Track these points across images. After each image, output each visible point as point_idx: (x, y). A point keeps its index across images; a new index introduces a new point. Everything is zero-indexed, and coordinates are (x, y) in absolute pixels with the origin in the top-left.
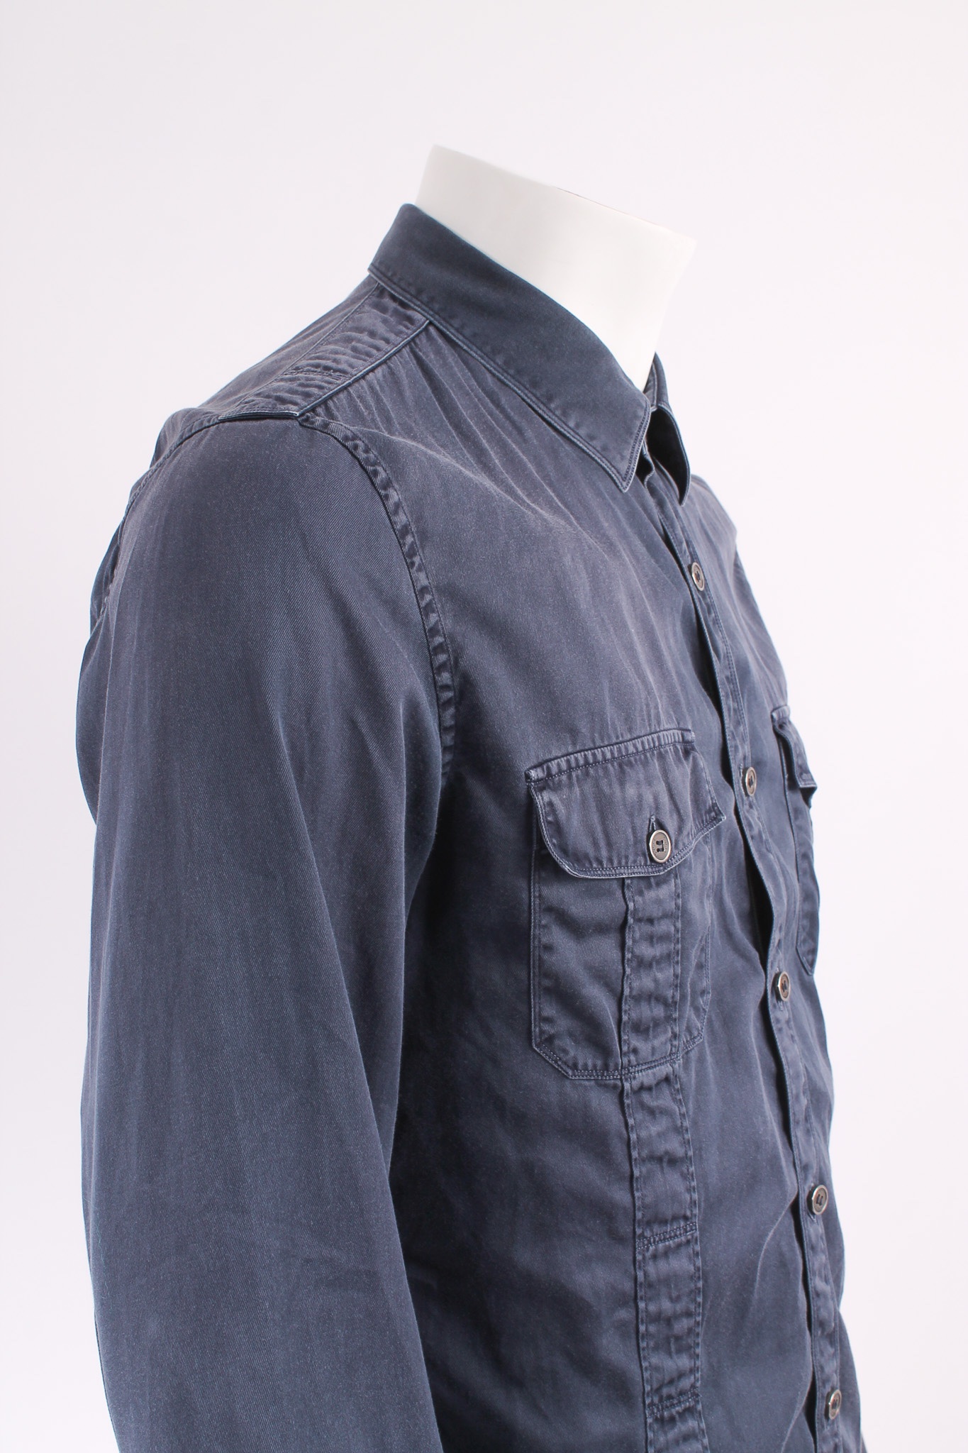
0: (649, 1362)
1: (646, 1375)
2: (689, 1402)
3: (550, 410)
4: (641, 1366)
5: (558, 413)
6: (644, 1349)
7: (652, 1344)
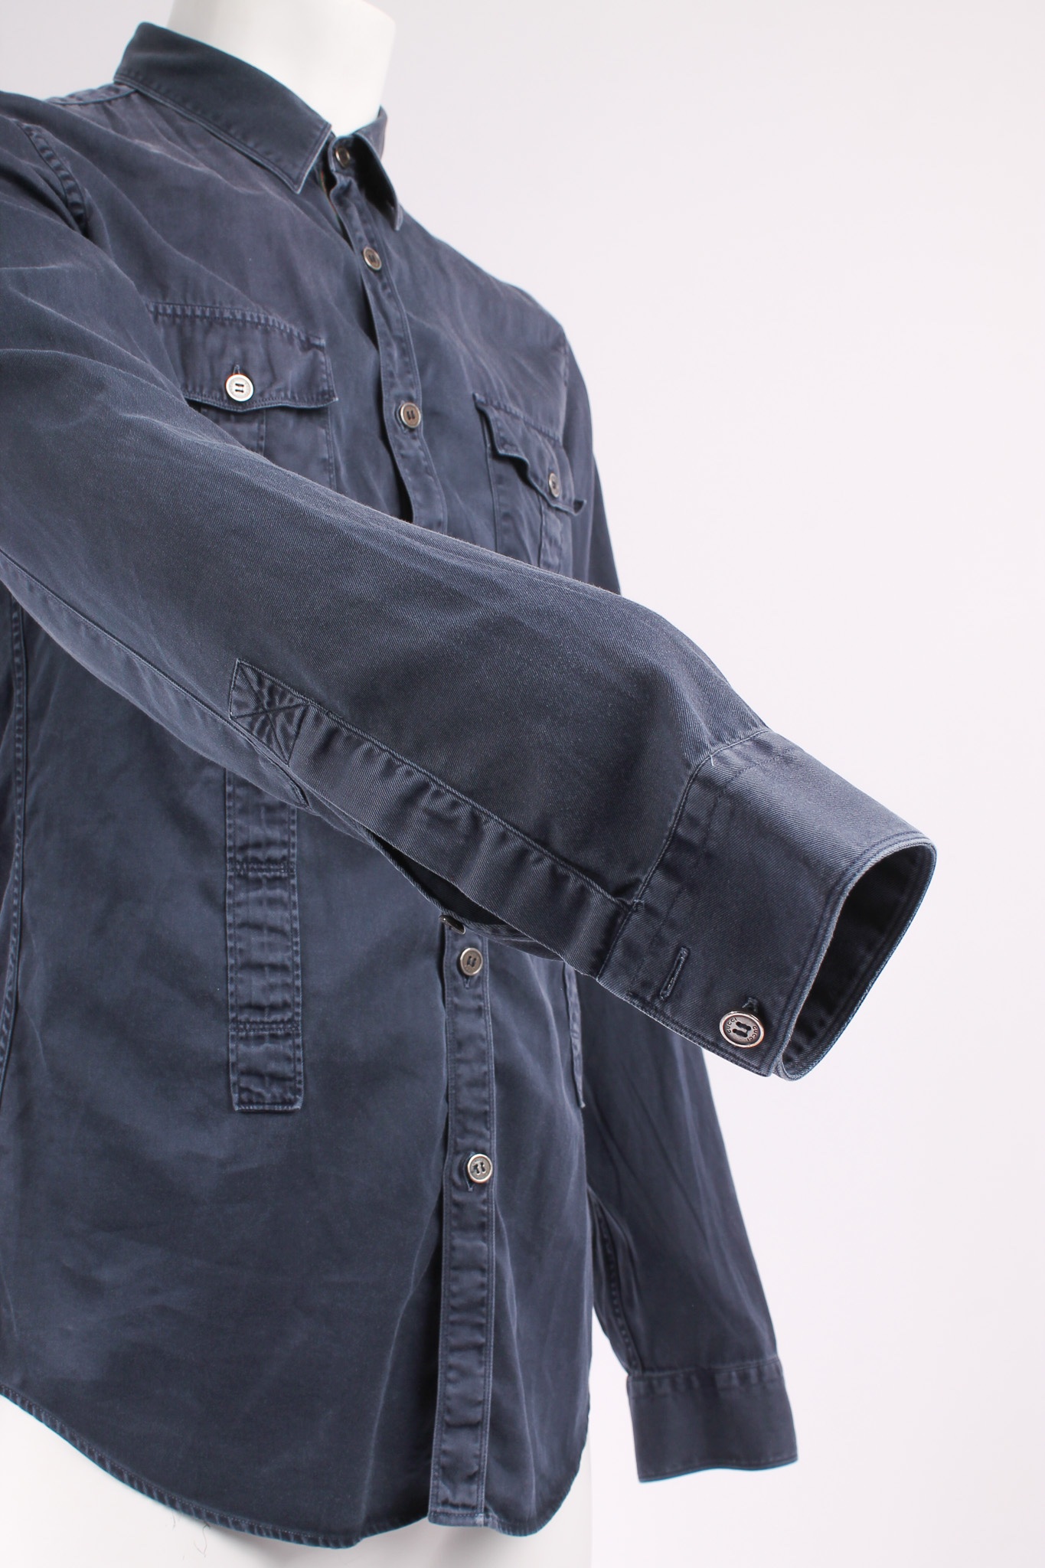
0: (234, 822)
1: (229, 831)
2: (281, 872)
3: (231, 136)
4: (225, 823)
5: (238, 137)
6: (230, 808)
7: (238, 805)
